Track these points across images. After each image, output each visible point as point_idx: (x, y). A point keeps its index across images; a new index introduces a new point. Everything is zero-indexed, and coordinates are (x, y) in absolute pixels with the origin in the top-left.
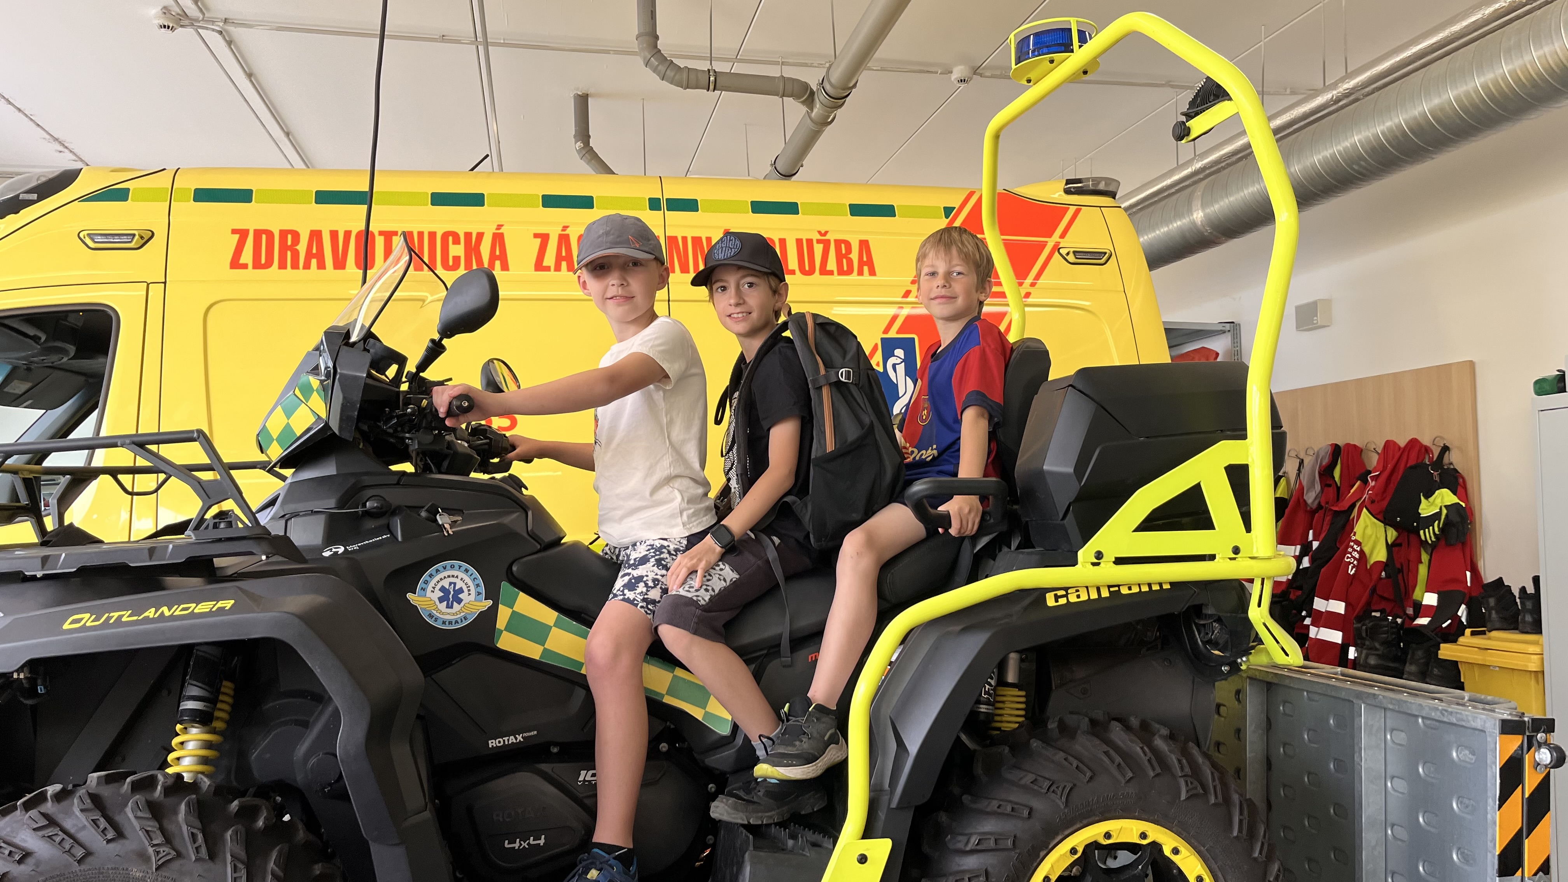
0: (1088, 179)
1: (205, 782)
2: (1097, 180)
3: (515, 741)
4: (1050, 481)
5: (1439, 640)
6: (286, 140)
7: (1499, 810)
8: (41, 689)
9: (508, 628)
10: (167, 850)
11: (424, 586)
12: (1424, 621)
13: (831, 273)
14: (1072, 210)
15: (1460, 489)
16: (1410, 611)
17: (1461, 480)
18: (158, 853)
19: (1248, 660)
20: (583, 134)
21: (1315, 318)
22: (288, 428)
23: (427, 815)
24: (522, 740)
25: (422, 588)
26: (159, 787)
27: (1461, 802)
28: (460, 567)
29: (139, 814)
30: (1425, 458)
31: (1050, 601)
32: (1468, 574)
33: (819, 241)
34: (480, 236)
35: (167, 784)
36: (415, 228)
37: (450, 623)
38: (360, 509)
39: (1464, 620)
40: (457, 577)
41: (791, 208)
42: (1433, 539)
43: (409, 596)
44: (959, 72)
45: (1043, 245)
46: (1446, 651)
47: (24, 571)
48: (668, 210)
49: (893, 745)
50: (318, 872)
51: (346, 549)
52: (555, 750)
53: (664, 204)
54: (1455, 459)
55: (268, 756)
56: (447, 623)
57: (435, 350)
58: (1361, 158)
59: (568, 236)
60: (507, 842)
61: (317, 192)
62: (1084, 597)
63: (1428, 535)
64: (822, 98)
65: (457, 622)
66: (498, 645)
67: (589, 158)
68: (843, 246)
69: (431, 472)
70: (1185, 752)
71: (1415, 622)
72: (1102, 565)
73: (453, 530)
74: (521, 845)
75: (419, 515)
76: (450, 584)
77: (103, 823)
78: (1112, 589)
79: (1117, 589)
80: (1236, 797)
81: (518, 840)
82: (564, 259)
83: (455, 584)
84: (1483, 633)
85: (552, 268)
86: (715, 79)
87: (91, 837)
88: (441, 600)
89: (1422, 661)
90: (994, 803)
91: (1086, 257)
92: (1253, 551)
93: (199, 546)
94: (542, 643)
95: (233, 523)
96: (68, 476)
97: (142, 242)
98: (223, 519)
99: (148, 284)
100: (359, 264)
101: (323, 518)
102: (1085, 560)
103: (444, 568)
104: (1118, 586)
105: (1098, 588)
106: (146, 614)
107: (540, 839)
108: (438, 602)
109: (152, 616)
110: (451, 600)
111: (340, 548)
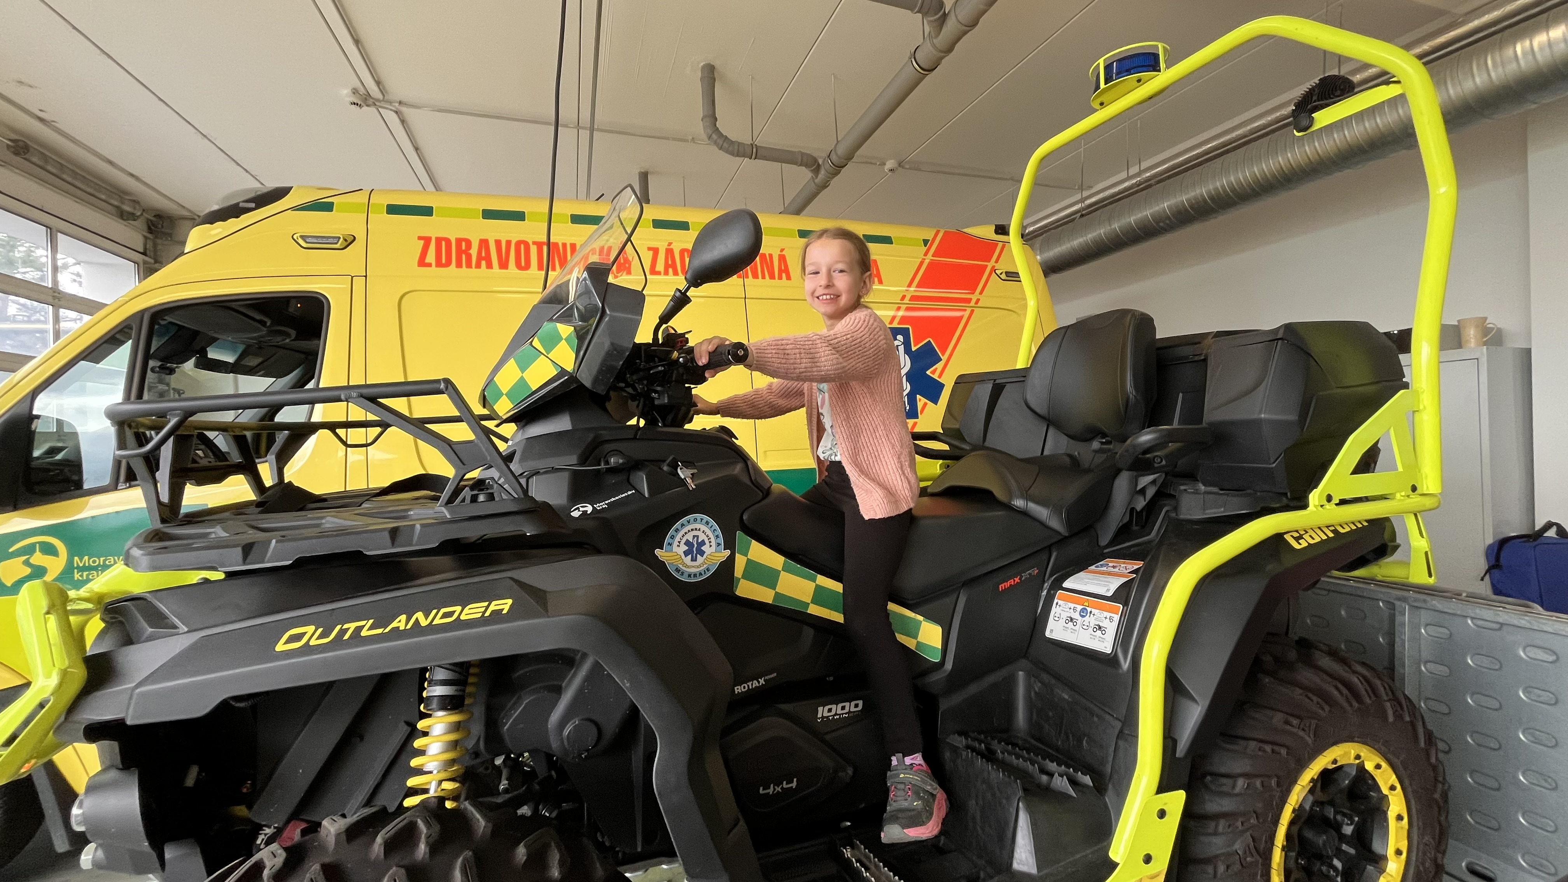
3: (757, 685)
4: (1266, 429)
9: (745, 576)
11: (671, 541)
14: (1000, 244)
22: (521, 383)
24: (764, 683)
25: (669, 544)
28: (702, 519)
31: (1294, 544)
37: (695, 575)
38: (603, 466)
43: (658, 552)
44: (890, 164)
45: (986, 266)
51: (593, 507)
56: (692, 576)
57: (680, 301)
59: (672, 250)
60: (761, 788)
61: (484, 211)
62: (1318, 540)
64: (827, 166)
65: (701, 574)
66: (737, 593)
72: (1330, 506)
75: (660, 469)
76: (694, 536)
78: (1332, 528)
81: (772, 786)
82: (670, 266)
83: (698, 537)
86: (756, 151)
88: (686, 553)
90: (1253, 744)
91: (1012, 276)
92: (1423, 488)
93: (455, 526)
94: (773, 587)
95: (495, 495)
96: (286, 432)
97: (346, 244)
98: (482, 490)
99: (352, 277)
100: (519, 266)
101: (566, 476)
102: (1317, 503)
103: (689, 522)
104: (1333, 526)
105: (1319, 528)
106: (394, 624)
107: (793, 783)
108: (683, 556)
109: (402, 628)
110: (695, 553)
111: (587, 507)
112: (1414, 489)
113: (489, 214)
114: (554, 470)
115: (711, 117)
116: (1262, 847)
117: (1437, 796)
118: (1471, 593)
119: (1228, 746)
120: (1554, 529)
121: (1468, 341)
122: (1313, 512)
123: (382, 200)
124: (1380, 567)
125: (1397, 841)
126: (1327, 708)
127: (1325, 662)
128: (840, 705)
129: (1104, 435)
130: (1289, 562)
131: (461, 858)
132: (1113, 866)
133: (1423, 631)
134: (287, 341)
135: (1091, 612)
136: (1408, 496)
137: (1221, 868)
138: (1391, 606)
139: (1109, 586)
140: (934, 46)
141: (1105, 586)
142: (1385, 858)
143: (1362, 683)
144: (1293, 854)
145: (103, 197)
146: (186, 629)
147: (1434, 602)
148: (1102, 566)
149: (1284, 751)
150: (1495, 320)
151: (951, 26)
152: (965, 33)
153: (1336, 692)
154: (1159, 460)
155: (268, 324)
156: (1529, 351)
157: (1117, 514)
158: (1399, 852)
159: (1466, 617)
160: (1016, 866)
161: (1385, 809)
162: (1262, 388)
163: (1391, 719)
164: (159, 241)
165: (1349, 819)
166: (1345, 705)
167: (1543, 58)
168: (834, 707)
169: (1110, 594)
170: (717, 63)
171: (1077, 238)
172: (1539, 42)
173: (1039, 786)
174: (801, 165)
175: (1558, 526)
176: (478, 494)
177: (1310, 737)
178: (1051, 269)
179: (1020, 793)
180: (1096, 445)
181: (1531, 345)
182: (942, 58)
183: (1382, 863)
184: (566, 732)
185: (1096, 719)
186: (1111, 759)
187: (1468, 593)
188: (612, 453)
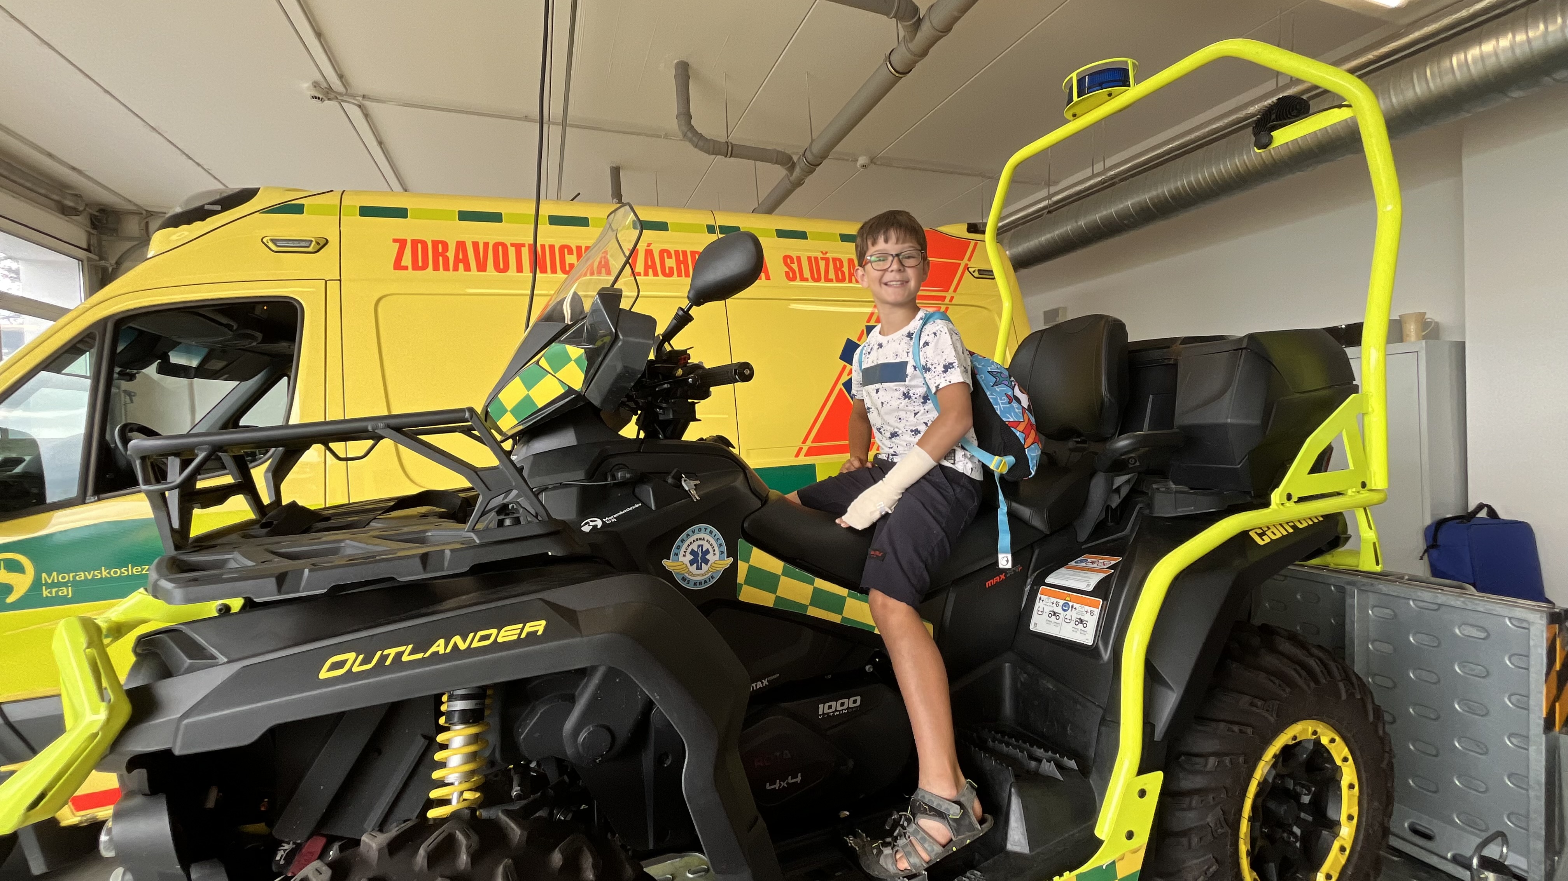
3: (761, 685)
4: (1231, 433)
9: (747, 582)
13: (831, 281)
14: (973, 243)
20: (617, 194)
22: (528, 400)
24: (767, 684)
25: (675, 554)
28: (706, 529)
31: (1258, 540)
33: (822, 259)
34: (588, 248)
36: (538, 242)
37: (700, 583)
38: (610, 481)
40: (704, 539)
41: (802, 235)
43: (665, 562)
44: (862, 160)
45: (960, 264)
47: (252, 597)
48: (720, 233)
51: (602, 521)
53: (717, 230)
56: (698, 584)
57: (683, 320)
59: (652, 250)
60: (768, 784)
61: (459, 212)
62: (1279, 535)
64: (802, 165)
65: (705, 582)
66: (740, 599)
68: (838, 262)
72: (1290, 504)
74: (780, 785)
75: (665, 481)
76: (699, 546)
78: (1291, 524)
79: (1293, 524)
81: (778, 781)
82: (650, 267)
83: (702, 546)
85: (642, 274)
86: (732, 149)
88: (692, 563)
90: (1222, 725)
91: (986, 274)
92: (1372, 485)
93: (484, 550)
94: (775, 592)
95: (521, 519)
96: (281, 448)
97: (318, 247)
99: (326, 281)
100: (497, 268)
101: (574, 491)
102: (1278, 502)
103: (693, 532)
104: (1292, 522)
105: (1281, 525)
106: (433, 649)
107: (797, 777)
108: (689, 565)
109: (442, 652)
110: (700, 561)
111: (596, 521)
112: (1364, 485)
113: (465, 216)
114: (562, 486)
115: (686, 115)
116: (1231, 818)
117: (1384, 765)
118: (1414, 576)
119: (1199, 728)
120: (1485, 510)
121: (1408, 335)
122: (1275, 511)
123: (354, 202)
124: (1333, 556)
125: (1349, 807)
126: (1288, 690)
127: (1286, 647)
128: (839, 702)
129: (1079, 435)
130: (1254, 557)
131: (502, 866)
132: (1099, 843)
133: (1370, 612)
134: (254, 344)
135: (1072, 607)
136: (1358, 492)
137: (1195, 840)
138: (1341, 590)
139: (1089, 581)
140: (908, 49)
141: (1085, 581)
142: (1338, 824)
143: (1318, 666)
144: (1258, 824)
145: (43, 191)
146: (226, 660)
147: (1380, 586)
148: (1081, 561)
149: (1249, 731)
150: (1432, 315)
151: (926, 30)
152: (939, 38)
153: (1296, 676)
154: (1133, 461)
155: (235, 327)
156: (1463, 344)
157: (1094, 510)
158: (1350, 818)
159: (1409, 599)
160: (1010, 847)
161: (1339, 780)
162: (1227, 395)
163: (1344, 696)
164: (104, 237)
165: (1307, 790)
166: (1305, 687)
167: (1475, 70)
168: (833, 704)
169: (1090, 589)
170: (691, 61)
171: (1045, 234)
172: (1472, 55)
173: (1028, 772)
174: (776, 163)
175: (1489, 507)
177: (1272, 716)
178: (1020, 264)
179: (1012, 779)
180: (1071, 444)
181: (1465, 339)
182: (916, 62)
183: (1336, 829)
184: (581, 739)
185: (1079, 707)
186: (1094, 743)
187: (1409, 575)
188: (616, 467)
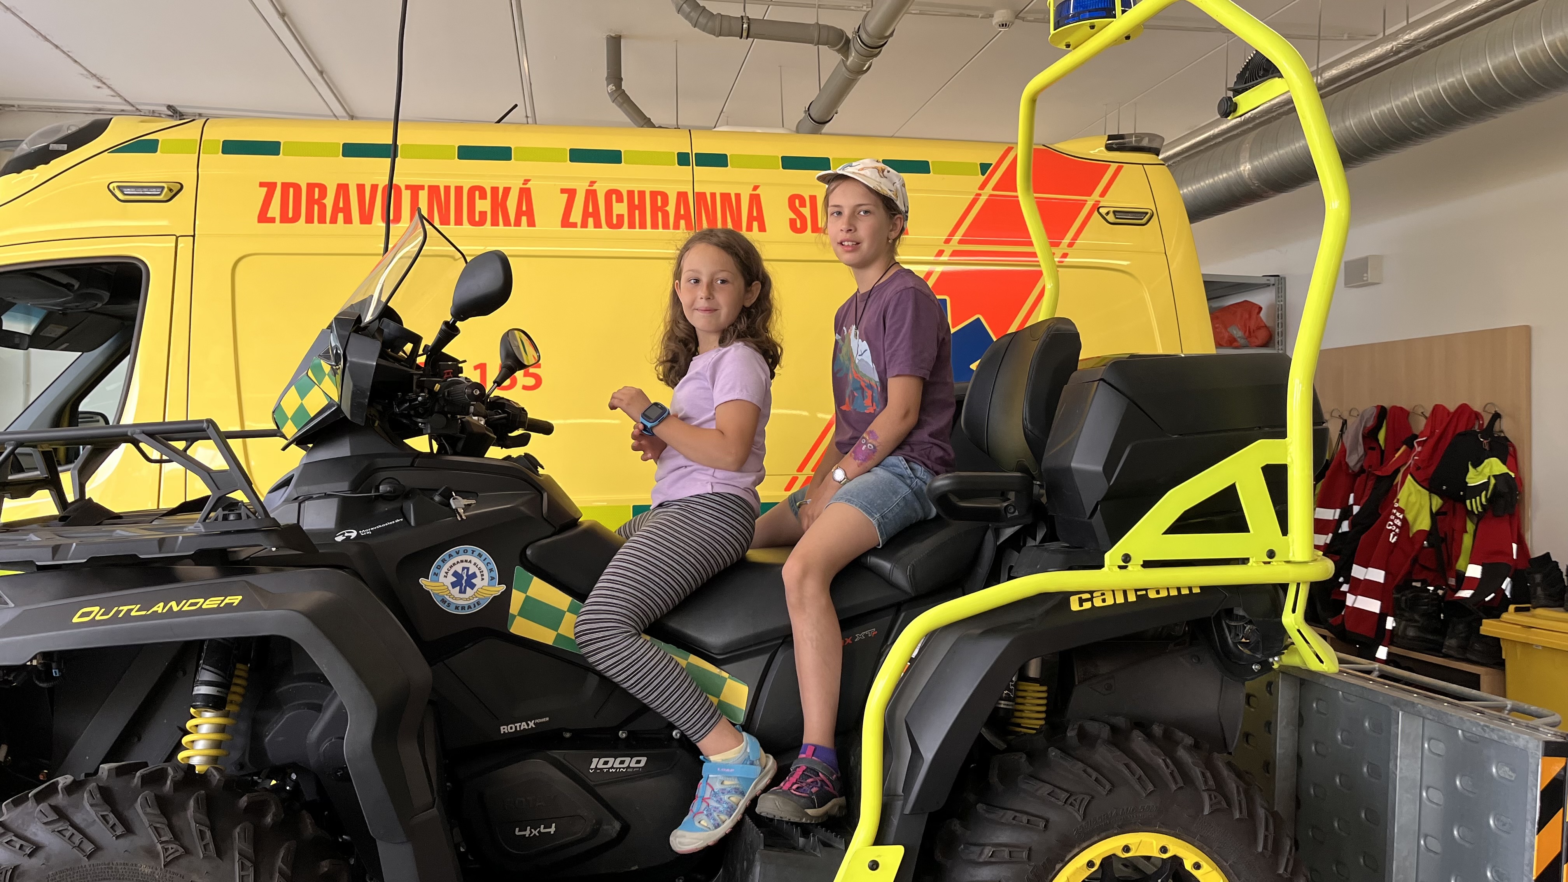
0: (1131, 135)
1: (215, 776)
2: (1140, 136)
3: (527, 728)
4: (1077, 479)
5: (1481, 614)
6: (320, 78)
7: (1538, 834)
8: (55, 673)
9: (523, 613)
10: (174, 846)
11: (437, 571)
12: (1466, 594)
15: (1509, 458)
16: (1452, 582)
17: (1511, 449)
18: (167, 850)
19: (1281, 659)
20: (615, 76)
21: (1365, 275)
22: (301, 409)
23: (434, 811)
24: (534, 726)
25: (435, 573)
26: (169, 782)
27: (1498, 820)
28: (473, 551)
29: (149, 810)
30: (1474, 424)
31: (1075, 606)
32: (1515, 546)
34: (507, 190)
35: (176, 779)
36: (441, 182)
37: (463, 608)
38: (373, 494)
39: (1508, 593)
40: (470, 562)
42: (1480, 509)
43: (422, 581)
44: (1000, 15)
45: (1083, 204)
46: (1489, 627)
47: (34, 560)
48: (696, 165)
49: (909, 751)
50: (326, 869)
51: (358, 533)
52: (568, 735)
53: (692, 160)
54: (1506, 427)
55: (281, 739)
56: (460, 608)
57: (449, 332)
58: (1420, 114)
59: (595, 191)
60: (517, 829)
61: (344, 145)
62: (1110, 602)
63: (1475, 504)
64: (857, 46)
65: (469, 607)
66: (511, 631)
67: (621, 101)
69: (446, 453)
70: (1209, 765)
71: (1457, 595)
72: (1129, 568)
73: (466, 514)
74: (531, 832)
75: (432, 499)
76: (464, 569)
77: (112, 819)
78: (1139, 593)
79: (1144, 592)
80: (1261, 813)
81: (529, 828)
82: (591, 215)
83: (468, 569)
84: (1527, 610)
85: (579, 225)
86: (749, 26)
87: (100, 831)
88: (454, 585)
89: (1463, 635)
91: (1128, 218)
92: (1289, 554)
93: (209, 538)
94: (554, 628)
96: (89, 446)
97: (172, 194)
98: (233, 510)
99: (177, 238)
101: (336, 502)
102: (1113, 564)
103: (458, 553)
104: (1146, 590)
105: (1124, 591)
106: (155, 609)
107: (551, 828)
108: (450, 587)
109: (160, 611)
110: (464, 585)
111: (352, 532)
112: (1271, 554)
113: (350, 150)
123: (217, 135)
126: (1108, 786)
128: (619, 760)
130: (1056, 622)
134: (99, 305)
146: (13, 605)
149: (1041, 823)
155: (76, 286)
168: (611, 760)
176: (229, 514)
